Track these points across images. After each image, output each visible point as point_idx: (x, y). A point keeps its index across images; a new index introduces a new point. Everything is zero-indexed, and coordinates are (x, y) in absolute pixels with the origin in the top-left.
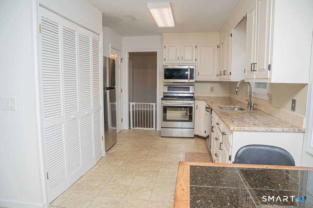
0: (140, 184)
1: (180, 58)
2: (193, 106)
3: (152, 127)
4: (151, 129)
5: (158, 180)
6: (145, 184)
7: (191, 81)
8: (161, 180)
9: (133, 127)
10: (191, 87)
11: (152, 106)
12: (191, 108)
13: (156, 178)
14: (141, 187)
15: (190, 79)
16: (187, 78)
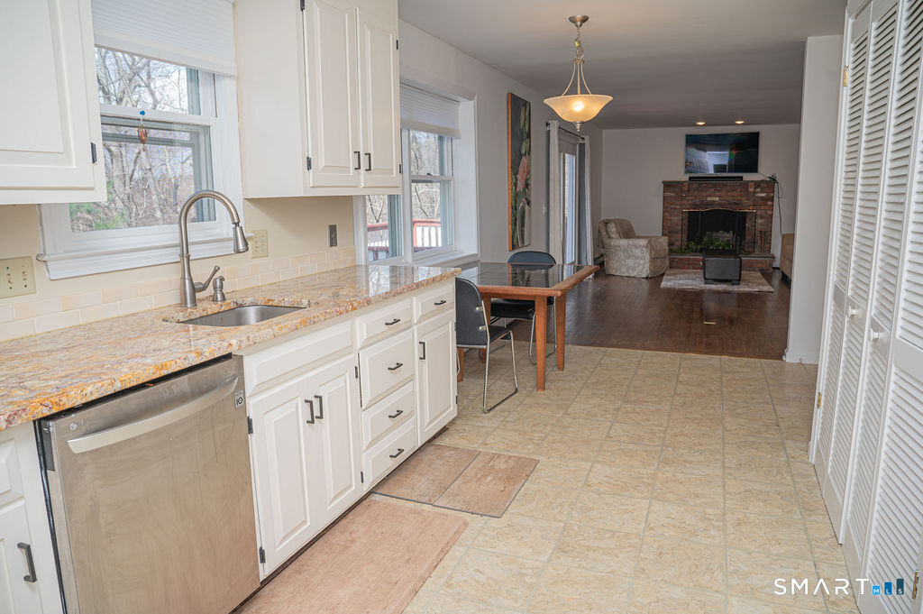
0: (622, 504)
5: (566, 513)
6: (606, 504)
8: (556, 511)
13: (570, 522)
14: (618, 494)
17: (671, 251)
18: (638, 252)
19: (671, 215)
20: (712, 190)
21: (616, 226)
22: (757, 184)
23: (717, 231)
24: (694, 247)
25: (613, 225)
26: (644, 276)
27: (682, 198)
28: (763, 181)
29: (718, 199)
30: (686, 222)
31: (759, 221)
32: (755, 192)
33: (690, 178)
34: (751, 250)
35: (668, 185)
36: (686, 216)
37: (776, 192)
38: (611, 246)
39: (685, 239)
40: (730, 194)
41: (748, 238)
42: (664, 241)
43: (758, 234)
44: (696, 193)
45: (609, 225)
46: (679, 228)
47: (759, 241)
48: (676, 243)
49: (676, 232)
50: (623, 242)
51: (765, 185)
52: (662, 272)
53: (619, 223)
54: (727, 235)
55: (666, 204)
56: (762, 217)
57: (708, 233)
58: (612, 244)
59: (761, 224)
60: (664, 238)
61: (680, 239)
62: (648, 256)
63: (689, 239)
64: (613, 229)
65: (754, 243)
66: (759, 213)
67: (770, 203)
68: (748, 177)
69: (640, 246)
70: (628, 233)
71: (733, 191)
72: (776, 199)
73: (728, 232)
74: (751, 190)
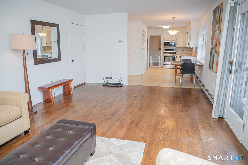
1: (171, 38)
2: (175, 56)
3: (159, 66)
4: (158, 66)
7: (175, 47)
9: (151, 66)
10: (175, 50)
11: (159, 57)
12: (174, 57)
15: (174, 46)
16: (173, 46)
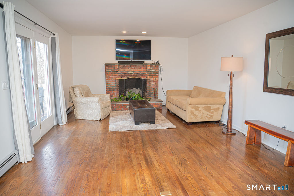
17: (112, 101)
18: (93, 105)
19: (110, 81)
20: (130, 68)
21: (80, 89)
22: (151, 65)
23: (132, 88)
24: (123, 98)
25: (78, 89)
26: (98, 119)
27: (115, 72)
28: (153, 64)
29: (133, 72)
30: (118, 85)
31: (153, 83)
32: (150, 69)
33: (119, 62)
34: (150, 97)
35: (108, 66)
36: (117, 81)
37: (160, 69)
38: (77, 102)
39: (118, 93)
40: (138, 70)
41: (148, 91)
42: (108, 96)
43: (152, 89)
44: (122, 70)
45: (75, 89)
46: (115, 88)
47: (153, 93)
48: (113, 96)
49: (113, 90)
50: (85, 100)
51: (155, 66)
52: (109, 114)
53: (82, 87)
54: (137, 90)
55: (107, 76)
56: (154, 81)
57: (128, 89)
58: (78, 101)
59: (154, 85)
60: (107, 95)
61: (115, 93)
62: (100, 108)
63: (120, 94)
64: (77, 91)
65: (151, 94)
66: (152, 79)
67: (157, 74)
68: (147, 62)
69: (95, 102)
70: (87, 94)
71: (140, 68)
72: (159, 73)
73: (137, 88)
74: (149, 68)
